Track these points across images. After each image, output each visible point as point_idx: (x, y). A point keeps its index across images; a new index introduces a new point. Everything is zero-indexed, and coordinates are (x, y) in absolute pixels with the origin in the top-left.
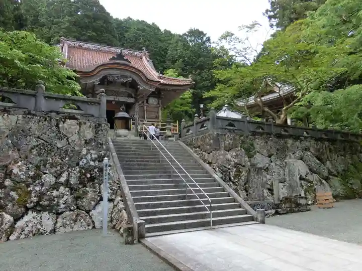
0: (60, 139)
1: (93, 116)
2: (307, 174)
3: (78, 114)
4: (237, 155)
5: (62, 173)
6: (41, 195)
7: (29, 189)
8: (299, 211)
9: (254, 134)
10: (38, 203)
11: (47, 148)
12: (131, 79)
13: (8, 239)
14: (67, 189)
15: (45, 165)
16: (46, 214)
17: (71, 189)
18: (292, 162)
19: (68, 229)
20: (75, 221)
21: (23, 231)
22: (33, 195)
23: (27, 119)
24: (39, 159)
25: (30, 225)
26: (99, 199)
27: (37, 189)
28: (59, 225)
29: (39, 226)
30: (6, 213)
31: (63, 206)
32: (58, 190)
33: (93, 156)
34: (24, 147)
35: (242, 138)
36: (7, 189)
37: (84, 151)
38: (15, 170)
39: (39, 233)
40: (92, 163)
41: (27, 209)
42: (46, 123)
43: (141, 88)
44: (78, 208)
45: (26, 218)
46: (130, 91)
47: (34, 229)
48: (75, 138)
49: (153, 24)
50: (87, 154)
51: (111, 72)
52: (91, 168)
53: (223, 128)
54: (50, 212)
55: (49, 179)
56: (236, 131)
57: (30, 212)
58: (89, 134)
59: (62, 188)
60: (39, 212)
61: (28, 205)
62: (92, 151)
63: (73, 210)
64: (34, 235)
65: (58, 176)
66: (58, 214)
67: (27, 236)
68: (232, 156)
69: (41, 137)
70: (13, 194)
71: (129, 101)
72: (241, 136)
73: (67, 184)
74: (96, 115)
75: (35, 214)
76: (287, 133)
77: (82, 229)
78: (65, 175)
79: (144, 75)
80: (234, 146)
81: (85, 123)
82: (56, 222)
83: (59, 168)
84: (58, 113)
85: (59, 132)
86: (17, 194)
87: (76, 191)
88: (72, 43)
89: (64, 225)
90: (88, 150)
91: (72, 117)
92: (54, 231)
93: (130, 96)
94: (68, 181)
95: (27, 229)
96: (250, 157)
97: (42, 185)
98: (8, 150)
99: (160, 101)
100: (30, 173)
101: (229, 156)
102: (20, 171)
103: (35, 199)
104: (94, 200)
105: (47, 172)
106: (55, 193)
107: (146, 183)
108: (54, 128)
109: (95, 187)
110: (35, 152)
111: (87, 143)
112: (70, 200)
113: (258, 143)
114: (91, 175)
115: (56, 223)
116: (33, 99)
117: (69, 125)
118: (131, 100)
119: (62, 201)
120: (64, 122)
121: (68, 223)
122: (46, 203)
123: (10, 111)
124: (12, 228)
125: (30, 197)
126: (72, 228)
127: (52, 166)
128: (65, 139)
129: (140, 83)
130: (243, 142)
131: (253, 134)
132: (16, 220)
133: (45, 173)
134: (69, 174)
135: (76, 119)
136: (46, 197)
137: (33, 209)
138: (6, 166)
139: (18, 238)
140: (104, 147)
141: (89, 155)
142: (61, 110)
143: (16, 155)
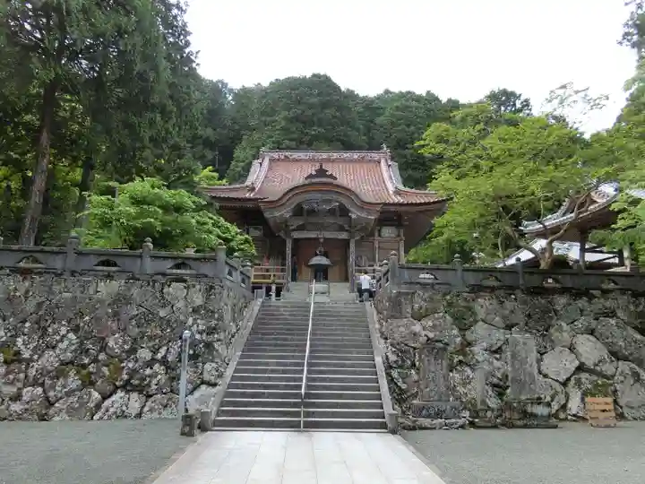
0: (164, 306)
1: (206, 276)
2: (600, 361)
3: (187, 275)
4: (434, 326)
5: (160, 347)
6: (132, 373)
7: (122, 365)
8: (525, 426)
9: (477, 289)
10: (128, 382)
11: (147, 318)
12: (337, 204)
13: (92, 418)
14: (162, 368)
15: (142, 338)
16: (134, 396)
17: (167, 368)
18: (521, 340)
19: (155, 415)
20: (166, 406)
21: (107, 411)
22: (125, 372)
23: (129, 285)
24: (137, 330)
25: (115, 406)
26: (198, 382)
27: (130, 365)
28: (146, 409)
29: (124, 408)
30: (95, 390)
31: (154, 387)
32: (151, 368)
33: (200, 327)
34: (124, 317)
35: (448, 297)
36: (100, 364)
37: (190, 321)
38: (111, 343)
39: (123, 415)
40: (198, 336)
41: (117, 388)
42: (150, 288)
43: (353, 216)
44: (172, 391)
45: (114, 398)
46: (341, 221)
47: (119, 411)
48: (180, 304)
49: (428, 92)
50: (193, 324)
51: (307, 196)
52: (197, 342)
53: (411, 283)
54: (140, 392)
55: (145, 354)
56: (437, 287)
57: (119, 391)
58: (198, 300)
59: (157, 365)
60: (128, 392)
61: (117, 383)
62: (199, 321)
63: (165, 394)
64: (117, 417)
65: (155, 352)
66: (149, 396)
67: (110, 418)
68: (424, 329)
69: (143, 305)
70: (105, 369)
71: (340, 237)
72: (445, 295)
73: (164, 361)
74: (210, 275)
75: (122, 394)
76: (557, 285)
77: (170, 417)
78: (163, 351)
79: (357, 196)
80: (429, 311)
81: (194, 286)
82: (145, 405)
83: (157, 341)
84: (164, 275)
85: (163, 298)
86: (109, 370)
87: (173, 370)
88: (276, 155)
89: (151, 410)
90: (195, 320)
91: (180, 279)
92: (139, 415)
93: (341, 229)
94: (165, 357)
95: (112, 410)
96: (463, 329)
97: (136, 361)
98: (108, 321)
99: (402, 231)
100: (126, 347)
101: (417, 328)
102: (116, 344)
103: (125, 377)
104: (192, 384)
105: (144, 346)
106: (148, 371)
107: (267, 364)
108: (158, 295)
109: (197, 367)
110: (134, 322)
111: (195, 311)
112: (164, 381)
113: (483, 305)
114: (195, 351)
115: (143, 407)
116: (139, 261)
117: (175, 290)
118: (344, 236)
119: (154, 381)
120: (169, 286)
121: (156, 407)
122: (137, 382)
123: (113, 277)
124: (98, 407)
125: (121, 374)
126: (160, 413)
127: (151, 338)
128: (170, 307)
129: (351, 209)
130: (450, 304)
131: (473, 289)
132: (105, 398)
133: (142, 348)
134: (168, 349)
135: (185, 281)
136: (138, 376)
137: (123, 387)
138: (103, 339)
139: (101, 418)
140: (216, 316)
141: (195, 326)
142: (169, 271)
143: (114, 326)
